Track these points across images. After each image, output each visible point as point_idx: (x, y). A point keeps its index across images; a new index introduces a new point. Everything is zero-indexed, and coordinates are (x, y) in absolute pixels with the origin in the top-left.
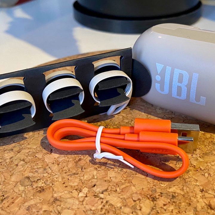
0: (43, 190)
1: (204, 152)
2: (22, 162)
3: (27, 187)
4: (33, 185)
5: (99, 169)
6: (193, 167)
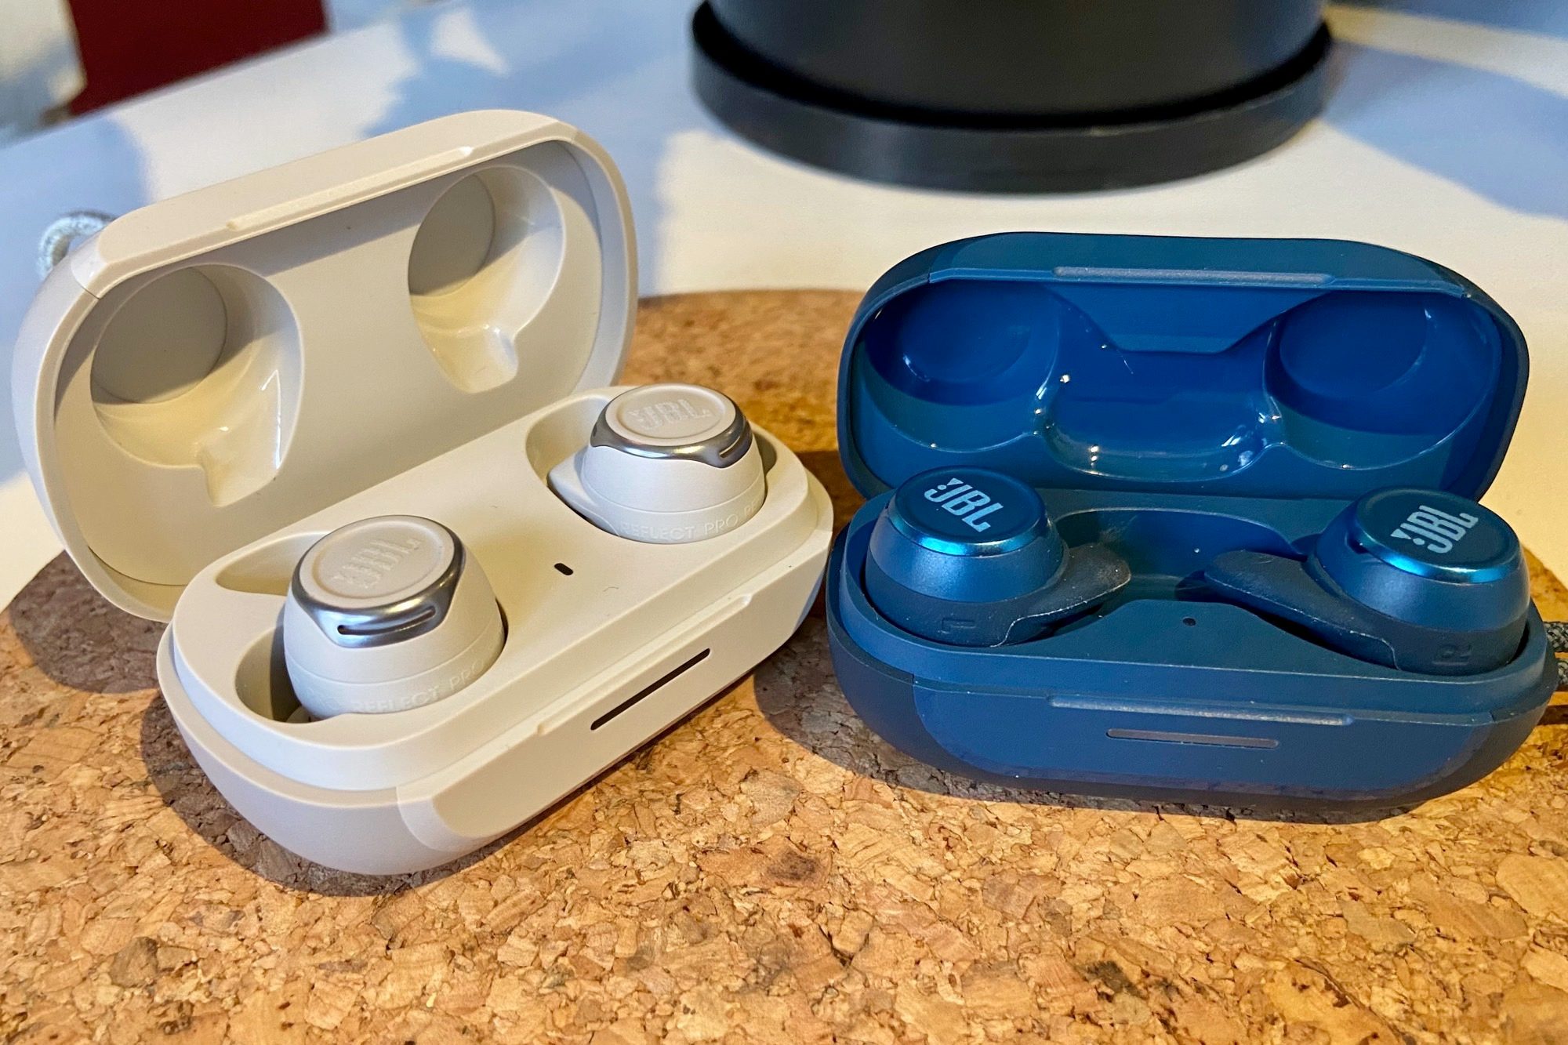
0: (189, 1021)
1: (984, 955)
2: (161, 859)
3: (127, 994)
4: (155, 987)
5: (460, 960)
6: (892, 1028)
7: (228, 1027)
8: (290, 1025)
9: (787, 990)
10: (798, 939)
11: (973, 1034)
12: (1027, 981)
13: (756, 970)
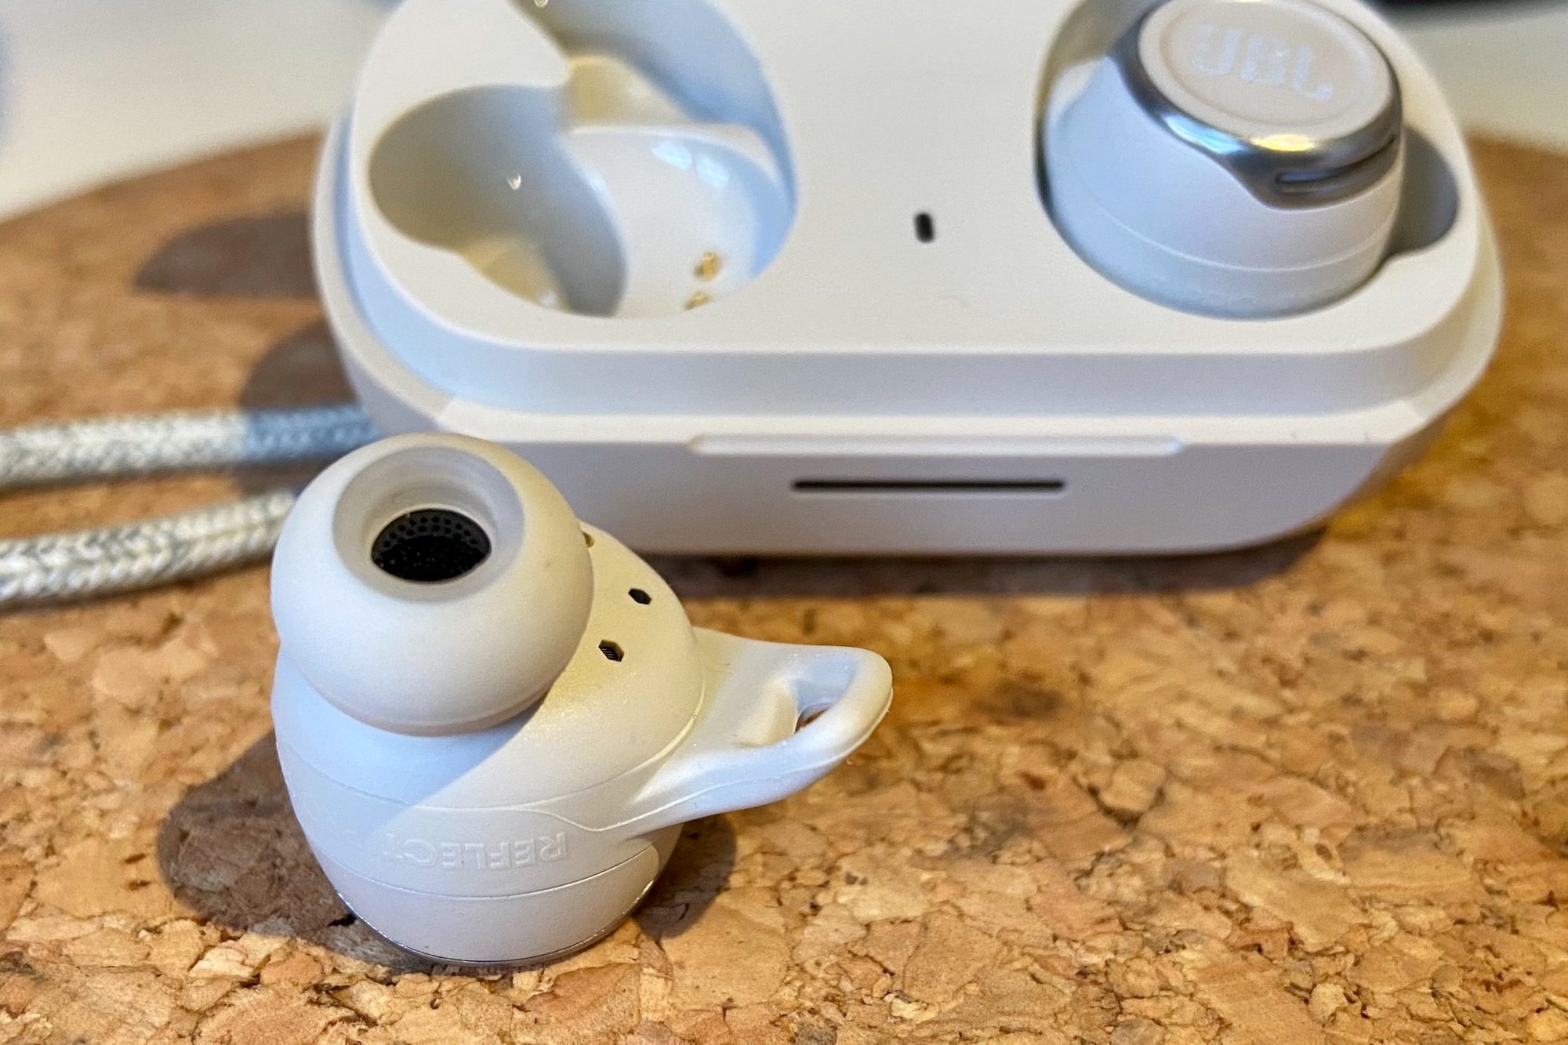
7: (34, 884)
8: (144, 884)
9: (1027, 858)
10: (1040, 794)
11: (1374, 924)
12: (1460, 853)
13: (968, 830)
